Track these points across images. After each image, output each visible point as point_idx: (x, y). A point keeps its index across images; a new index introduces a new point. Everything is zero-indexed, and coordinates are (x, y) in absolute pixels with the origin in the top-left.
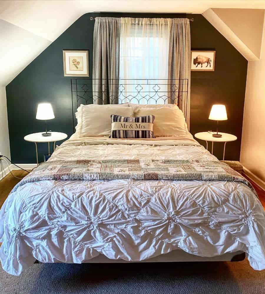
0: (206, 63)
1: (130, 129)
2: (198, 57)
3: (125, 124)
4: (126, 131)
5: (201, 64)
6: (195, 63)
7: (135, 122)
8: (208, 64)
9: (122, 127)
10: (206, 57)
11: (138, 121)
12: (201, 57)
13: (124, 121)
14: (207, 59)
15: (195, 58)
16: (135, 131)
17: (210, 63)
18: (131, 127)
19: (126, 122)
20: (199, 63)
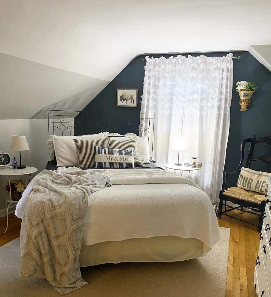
0: (130, 100)
1: (115, 161)
2: (124, 95)
3: (110, 157)
4: (111, 163)
5: (126, 101)
6: (121, 100)
7: (119, 155)
8: (132, 101)
9: (108, 159)
10: (130, 95)
11: (122, 154)
12: (126, 95)
13: (109, 154)
14: (131, 96)
15: (121, 95)
16: (120, 163)
17: (133, 100)
18: (116, 160)
19: (111, 154)
20: (124, 100)
